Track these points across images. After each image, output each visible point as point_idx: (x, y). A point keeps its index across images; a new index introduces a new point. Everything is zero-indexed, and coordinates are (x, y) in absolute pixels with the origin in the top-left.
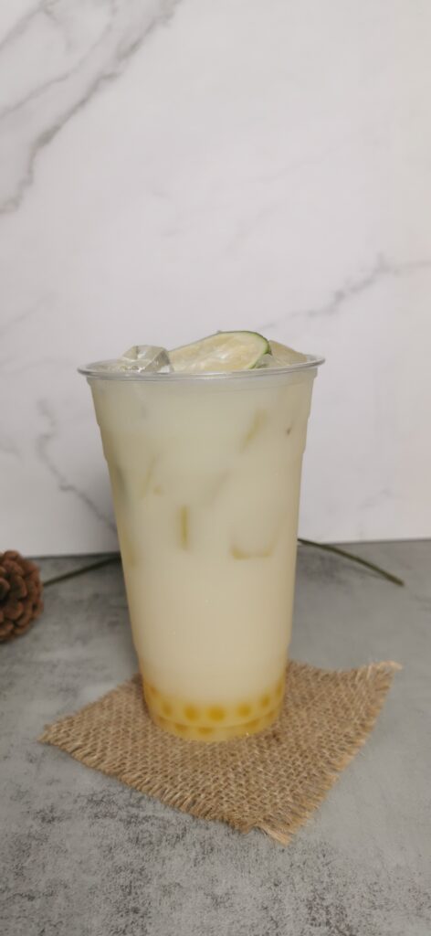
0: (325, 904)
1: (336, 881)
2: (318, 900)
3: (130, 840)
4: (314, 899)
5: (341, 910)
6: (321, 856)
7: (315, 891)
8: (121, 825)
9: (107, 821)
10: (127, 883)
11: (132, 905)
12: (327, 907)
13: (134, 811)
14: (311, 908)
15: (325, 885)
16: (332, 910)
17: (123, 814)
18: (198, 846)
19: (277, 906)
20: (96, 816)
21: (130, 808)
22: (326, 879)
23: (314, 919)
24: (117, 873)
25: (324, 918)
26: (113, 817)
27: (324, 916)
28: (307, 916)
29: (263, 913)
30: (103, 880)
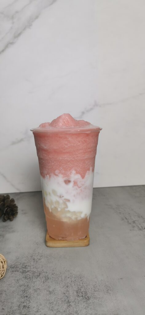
1: (84, 285)
2: (79, 290)
3: (23, 277)
4: (78, 290)
5: (86, 293)
6: (80, 278)
7: (78, 288)
8: (21, 273)
9: (16, 273)
10: (24, 289)
11: (26, 295)
12: (82, 292)
13: (24, 269)
14: (77, 293)
15: (81, 286)
16: (83, 293)
17: (21, 270)
18: (44, 278)
19: (68, 293)
20: (13, 271)
21: (23, 269)
22: (82, 285)
23: (78, 295)
24: (20, 287)
25: (81, 295)
26: (18, 271)
27: (81, 294)
28: (76, 295)
29: (64, 295)
30: (16, 289)
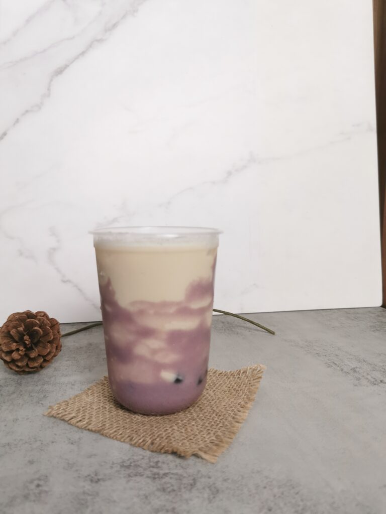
3: (158, 490)
8: (149, 480)
9: (138, 479)
13: (155, 470)
17: (148, 473)
20: (129, 476)
21: (152, 469)
26: (142, 476)
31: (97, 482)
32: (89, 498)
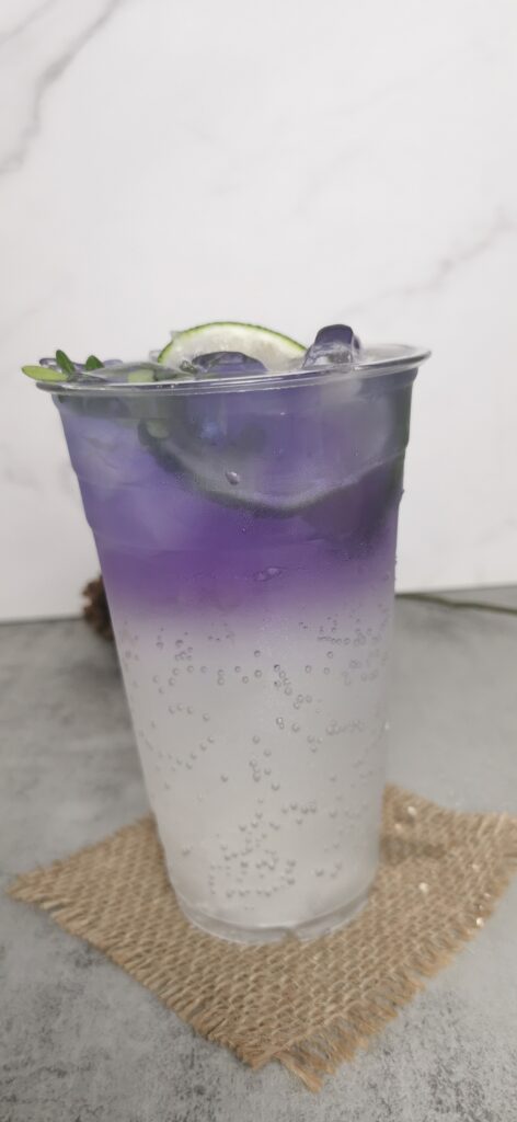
0: (453, 1080)
11: (195, 1082)
12: (457, 1084)
14: (434, 1086)
15: (452, 1053)
16: (464, 1089)
19: (388, 1083)
22: (454, 1045)
23: (440, 1102)
24: (175, 1037)
25: (451, 1100)
27: (453, 1097)
28: (431, 1098)
29: (371, 1093)
30: (156, 1047)
31: (86, 966)
32: (65, 996)
